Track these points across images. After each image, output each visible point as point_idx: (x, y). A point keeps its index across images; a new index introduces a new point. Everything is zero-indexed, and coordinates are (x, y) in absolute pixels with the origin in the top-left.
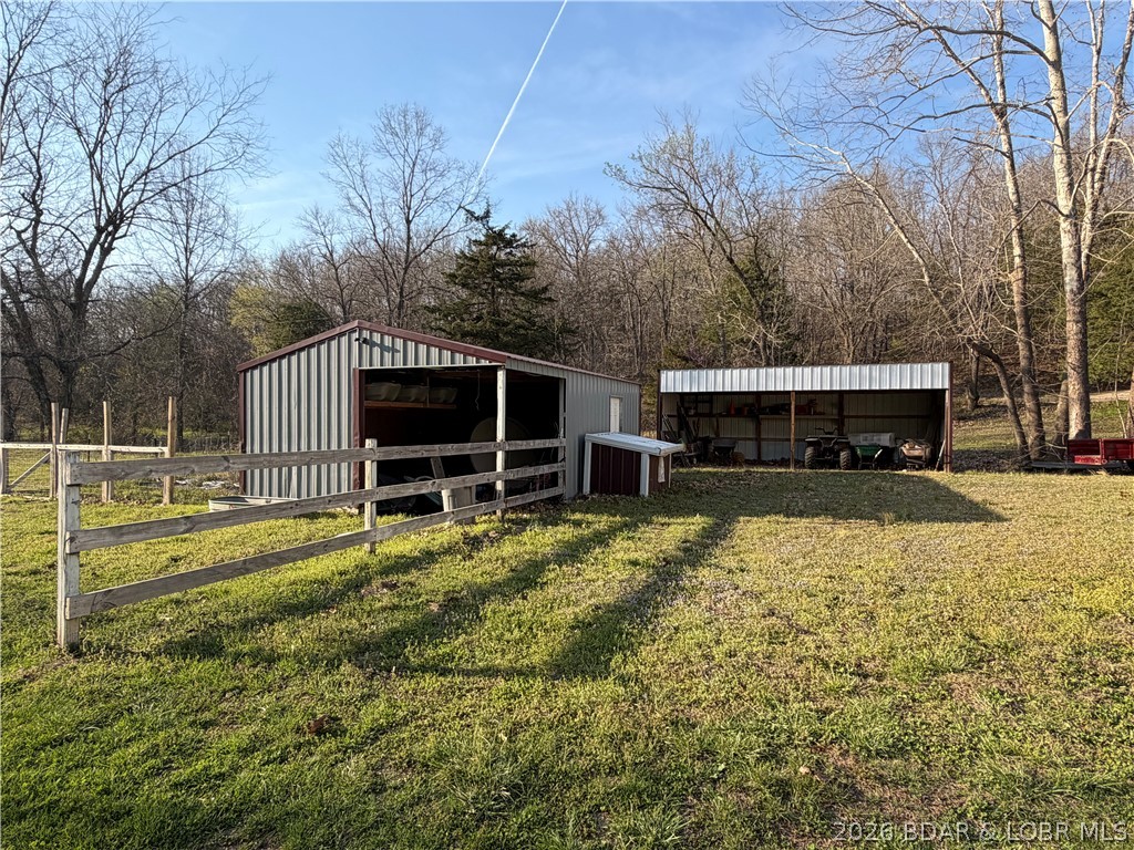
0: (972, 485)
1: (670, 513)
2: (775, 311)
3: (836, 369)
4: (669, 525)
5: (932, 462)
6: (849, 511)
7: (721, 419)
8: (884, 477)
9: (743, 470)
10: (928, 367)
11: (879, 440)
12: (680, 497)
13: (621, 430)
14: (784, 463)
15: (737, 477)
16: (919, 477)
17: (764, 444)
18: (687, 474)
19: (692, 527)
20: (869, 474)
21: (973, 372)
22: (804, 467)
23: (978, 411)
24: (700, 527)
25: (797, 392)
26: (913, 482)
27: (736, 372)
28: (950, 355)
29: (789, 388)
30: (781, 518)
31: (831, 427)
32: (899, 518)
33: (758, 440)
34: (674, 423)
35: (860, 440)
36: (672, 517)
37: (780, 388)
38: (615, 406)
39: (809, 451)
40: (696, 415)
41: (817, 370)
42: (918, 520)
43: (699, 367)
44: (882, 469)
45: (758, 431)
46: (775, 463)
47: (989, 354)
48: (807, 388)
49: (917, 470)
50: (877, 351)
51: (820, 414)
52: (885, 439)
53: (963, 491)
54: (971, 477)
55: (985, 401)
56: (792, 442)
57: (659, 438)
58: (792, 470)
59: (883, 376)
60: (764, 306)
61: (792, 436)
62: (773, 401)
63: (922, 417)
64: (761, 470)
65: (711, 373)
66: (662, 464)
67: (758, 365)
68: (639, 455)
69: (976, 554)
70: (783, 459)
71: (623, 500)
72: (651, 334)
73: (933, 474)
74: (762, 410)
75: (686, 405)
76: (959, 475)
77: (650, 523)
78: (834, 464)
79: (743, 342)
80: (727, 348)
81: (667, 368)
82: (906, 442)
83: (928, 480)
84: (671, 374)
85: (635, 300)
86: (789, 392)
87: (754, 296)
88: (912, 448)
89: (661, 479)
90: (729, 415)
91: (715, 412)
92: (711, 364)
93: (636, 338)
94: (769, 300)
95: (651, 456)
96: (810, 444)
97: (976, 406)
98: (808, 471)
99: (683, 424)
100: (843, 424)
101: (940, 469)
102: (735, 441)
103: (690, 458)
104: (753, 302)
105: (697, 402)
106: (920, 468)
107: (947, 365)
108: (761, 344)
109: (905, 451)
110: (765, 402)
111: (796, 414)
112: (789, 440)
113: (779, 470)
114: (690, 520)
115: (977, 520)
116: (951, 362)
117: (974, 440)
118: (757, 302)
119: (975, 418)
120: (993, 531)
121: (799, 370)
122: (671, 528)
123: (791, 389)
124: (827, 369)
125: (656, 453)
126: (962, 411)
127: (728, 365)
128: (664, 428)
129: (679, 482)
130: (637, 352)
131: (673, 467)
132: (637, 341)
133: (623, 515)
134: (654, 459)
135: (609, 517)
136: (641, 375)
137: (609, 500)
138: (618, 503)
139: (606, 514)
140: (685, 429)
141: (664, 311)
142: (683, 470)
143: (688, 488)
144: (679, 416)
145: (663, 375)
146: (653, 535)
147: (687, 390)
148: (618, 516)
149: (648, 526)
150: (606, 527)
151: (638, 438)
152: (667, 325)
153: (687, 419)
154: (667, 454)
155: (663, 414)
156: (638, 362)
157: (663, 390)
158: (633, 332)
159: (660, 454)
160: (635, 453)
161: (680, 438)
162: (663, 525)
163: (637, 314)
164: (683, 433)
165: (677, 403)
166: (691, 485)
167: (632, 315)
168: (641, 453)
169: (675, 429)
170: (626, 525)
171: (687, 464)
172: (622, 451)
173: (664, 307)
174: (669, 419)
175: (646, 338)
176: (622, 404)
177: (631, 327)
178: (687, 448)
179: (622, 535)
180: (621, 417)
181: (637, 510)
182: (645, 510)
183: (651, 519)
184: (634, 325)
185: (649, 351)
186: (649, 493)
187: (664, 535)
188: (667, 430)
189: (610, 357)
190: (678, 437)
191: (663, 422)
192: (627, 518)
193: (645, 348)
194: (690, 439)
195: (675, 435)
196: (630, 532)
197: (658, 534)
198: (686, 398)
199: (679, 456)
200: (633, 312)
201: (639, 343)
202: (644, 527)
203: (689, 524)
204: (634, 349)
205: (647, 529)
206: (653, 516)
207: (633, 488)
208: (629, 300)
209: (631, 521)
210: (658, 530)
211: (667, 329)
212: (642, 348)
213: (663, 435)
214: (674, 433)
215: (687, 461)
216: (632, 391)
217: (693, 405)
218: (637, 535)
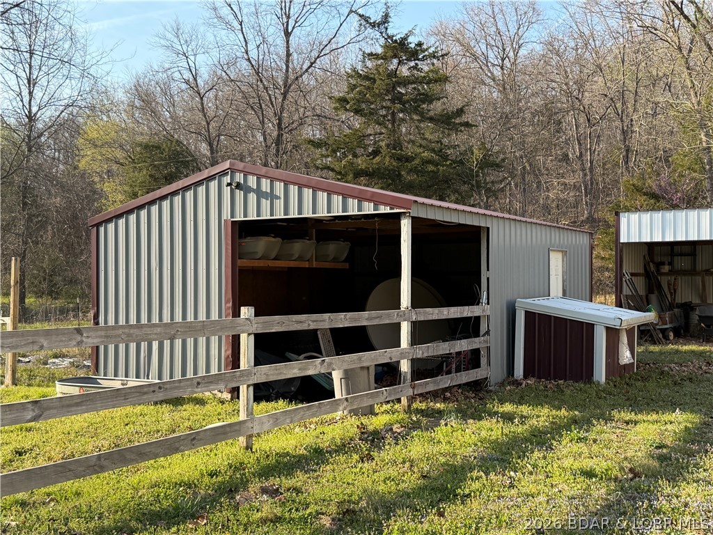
1: (637, 405)
4: (636, 423)
7: (708, 279)
12: (651, 385)
13: (564, 294)
18: (661, 353)
19: (670, 427)
24: (682, 427)
34: (640, 283)
36: (641, 411)
38: (556, 263)
40: (672, 272)
43: (675, 207)
57: (619, 304)
66: (624, 339)
68: (590, 327)
71: (570, 388)
72: (605, 164)
75: (658, 259)
77: (609, 419)
81: (628, 210)
84: (634, 217)
85: (582, 119)
89: (624, 360)
91: (699, 268)
93: (583, 170)
95: (608, 329)
99: (653, 285)
103: (663, 331)
105: (672, 254)
114: (667, 417)
122: (640, 428)
125: (612, 324)
128: (627, 292)
129: (649, 364)
130: (586, 189)
131: (639, 344)
132: (585, 175)
133: (570, 409)
134: (612, 333)
135: (551, 411)
136: (591, 220)
137: (550, 388)
138: (563, 391)
139: (547, 406)
140: (656, 292)
141: (624, 133)
142: (655, 348)
143: (662, 373)
144: (647, 274)
145: (624, 219)
146: (614, 437)
147: (658, 238)
148: (563, 409)
149: (606, 423)
150: (547, 424)
151: (588, 304)
152: (627, 151)
153: (659, 278)
154: (632, 326)
155: (624, 271)
156: (586, 202)
157: (623, 239)
158: (580, 163)
159: (621, 326)
160: (585, 324)
161: (648, 305)
162: (627, 423)
163: (585, 138)
164: (653, 297)
165: (644, 256)
166: (666, 369)
167: (578, 140)
168: (594, 324)
169: (642, 292)
170: (575, 421)
171: (661, 339)
172: (567, 322)
173: (623, 126)
174: (633, 278)
175: (599, 170)
176: (565, 259)
177: (577, 156)
178: (660, 317)
179: (570, 435)
180: (565, 277)
181: (590, 401)
182: (602, 402)
183: (610, 414)
184: (581, 153)
185: (603, 188)
186: (606, 379)
187: (629, 436)
188: (631, 294)
189: (548, 197)
190: (646, 304)
191: (625, 283)
192: (577, 413)
193: (597, 184)
194: (663, 305)
195: (642, 300)
196: (582, 431)
197: (622, 436)
198: (657, 249)
199: (648, 328)
200: (580, 136)
201: (588, 177)
202: (600, 425)
203: (666, 423)
204: (581, 185)
205: (605, 427)
206: (613, 410)
207: (584, 371)
208: (574, 120)
209: (583, 417)
210: (620, 430)
211: (628, 157)
212: (592, 184)
213: (624, 300)
214: (641, 297)
215: (661, 336)
216: (579, 241)
217: (667, 259)
218: (592, 436)
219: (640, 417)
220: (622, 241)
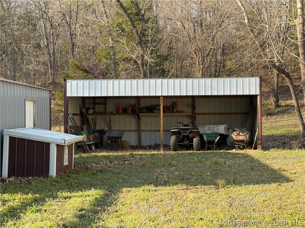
0: (274, 158)
1: (71, 188)
2: (150, 39)
3: (190, 81)
4: (70, 198)
5: (250, 144)
6: (197, 180)
7: (112, 117)
8: (221, 155)
9: (128, 153)
10: (247, 80)
11: (218, 129)
12: (80, 176)
13: (34, 126)
14: (156, 147)
15: (123, 158)
16: (243, 154)
17: (143, 134)
18: (87, 158)
19: (88, 198)
20: (212, 153)
21: (275, 83)
22: (170, 149)
23: (278, 109)
24: (94, 198)
25: (164, 97)
26: (239, 157)
27: (122, 82)
28: (262, 72)
29: (159, 94)
30: (152, 187)
31: (187, 121)
32: (228, 183)
33: (139, 131)
34: (77, 119)
35: (206, 130)
36: (73, 191)
37: (153, 94)
38: (30, 107)
39: (173, 138)
40: (94, 113)
41: (177, 81)
42: (240, 184)
43: (96, 78)
44: (220, 149)
45: (139, 125)
46: (150, 147)
47: (283, 72)
48: (171, 94)
49: (242, 149)
50: (218, 69)
51: (180, 112)
52: (221, 129)
53: (268, 162)
54: (273, 153)
55: (282, 103)
56: (162, 132)
57: (66, 132)
58: (162, 152)
59: (220, 85)
60: (142, 34)
61: (162, 128)
62: (148, 103)
63: (244, 113)
64: (140, 152)
65: (104, 82)
66: (66, 151)
67: (138, 77)
68: (48, 145)
69: (273, 205)
70: (156, 144)
71: (35, 181)
72: (61, 52)
73: (251, 152)
74: (141, 110)
75: (87, 106)
76: (266, 152)
77: (55, 197)
78: (190, 147)
79: (127, 60)
80: (116, 64)
81: (72, 78)
82: (235, 131)
83: (247, 156)
84: (74, 82)
85: (48, 25)
86: (159, 97)
87: (134, 27)
88: (238, 135)
89: (66, 163)
90: (118, 113)
91: (108, 111)
92: (104, 75)
93: (49, 54)
94: (146, 30)
95: (58, 146)
96: (174, 133)
97: (278, 106)
98: (173, 152)
99: (84, 120)
100: (195, 118)
101: (256, 148)
102: (122, 132)
103: (89, 146)
104: (134, 31)
105: (94, 104)
106: (244, 148)
107: (258, 79)
108: (140, 62)
109: (234, 137)
110: (143, 104)
111: (164, 112)
112: (159, 131)
113: (153, 152)
114: (87, 193)
115: (275, 182)
116: (260, 77)
117: (276, 128)
118: (137, 32)
119: (277, 114)
120: (284, 189)
121: (165, 81)
122: (72, 200)
123: (160, 95)
124: (184, 81)
125: (62, 142)
126: (269, 109)
127: (117, 77)
128: (70, 124)
129: (80, 164)
130: (51, 65)
131: (76, 153)
132: (50, 57)
133: (34, 193)
134: (60, 148)
135: (23, 195)
136: (54, 83)
137: (24, 182)
138: (31, 183)
139: (20, 193)
140: (86, 124)
141: (71, 35)
142: (84, 155)
143: (87, 168)
144: (81, 114)
145: (69, 83)
146: (56, 207)
147: (86, 95)
148: (30, 194)
149: (53, 199)
150: (19, 204)
151: (49, 132)
152: (73, 45)
153: (88, 116)
154: (71, 144)
155: (69, 113)
156: (51, 73)
157: (68, 95)
158: (47, 50)
159: (64, 144)
160: (45, 143)
161: (82, 131)
162: (65, 198)
163: (50, 36)
164: (85, 127)
165: (80, 104)
166: (89, 166)
167: (46, 36)
168: (50, 143)
169: (78, 124)
170: (36, 200)
171: (88, 150)
172: (34, 142)
173: (70, 31)
174: (74, 116)
175: (58, 55)
176: (35, 106)
177: (45, 46)
178: (88, 138)
179: (31, 209)
180: (35, 116)
181: (46, 188)
182: (52, 187)
183: (56, 194)
184: (48, 44)
185: (60, 65)
186: (56, 174)
187: (65, 206)
188: (73, 125)
189: (28, 69)
190: (81, 130)
191: (69, 119)
192: (37, 195)
193: (57, 62)
194: (90, 132)
195: (79, 129)
196: (39, 206)
197: (61, 206)
198: (87, 101)
199: (81, 144)
200: (47, 34)
201: (52, 58)
202: (50, 201)
203: (86, 197)
204: (48, 63)
205: (53, 202)
206: (58, 191)
207: (44, 171)
208: (43, 24)
209: (41, 197)
210: (61, 203)
211: (73, 49)
212: (54, 62)
213: (69, 129)
214: (78, 127)
215: (88, 148)
216: (43, 95)
217: (91, 106)
218: (44, 208)
219: (73, 194)
220: (67, 96)
